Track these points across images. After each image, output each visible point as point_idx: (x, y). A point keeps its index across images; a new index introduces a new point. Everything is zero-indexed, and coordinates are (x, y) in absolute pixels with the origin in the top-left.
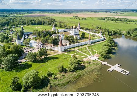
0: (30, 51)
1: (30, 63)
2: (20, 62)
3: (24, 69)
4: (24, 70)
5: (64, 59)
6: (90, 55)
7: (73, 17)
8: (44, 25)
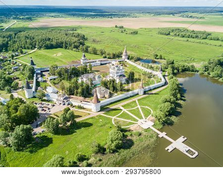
2: (34, 134)
3: (42, 147)
5: (102, 126)
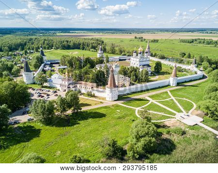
0: (45, 96)
1: (38, 125)
2: (16, 123)
4: (18, 146)
5: (119, 118)
6: (180, 111)
7: (136, 38)
8: (83, 49)
